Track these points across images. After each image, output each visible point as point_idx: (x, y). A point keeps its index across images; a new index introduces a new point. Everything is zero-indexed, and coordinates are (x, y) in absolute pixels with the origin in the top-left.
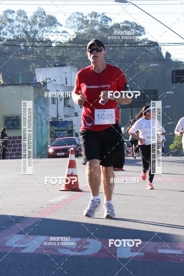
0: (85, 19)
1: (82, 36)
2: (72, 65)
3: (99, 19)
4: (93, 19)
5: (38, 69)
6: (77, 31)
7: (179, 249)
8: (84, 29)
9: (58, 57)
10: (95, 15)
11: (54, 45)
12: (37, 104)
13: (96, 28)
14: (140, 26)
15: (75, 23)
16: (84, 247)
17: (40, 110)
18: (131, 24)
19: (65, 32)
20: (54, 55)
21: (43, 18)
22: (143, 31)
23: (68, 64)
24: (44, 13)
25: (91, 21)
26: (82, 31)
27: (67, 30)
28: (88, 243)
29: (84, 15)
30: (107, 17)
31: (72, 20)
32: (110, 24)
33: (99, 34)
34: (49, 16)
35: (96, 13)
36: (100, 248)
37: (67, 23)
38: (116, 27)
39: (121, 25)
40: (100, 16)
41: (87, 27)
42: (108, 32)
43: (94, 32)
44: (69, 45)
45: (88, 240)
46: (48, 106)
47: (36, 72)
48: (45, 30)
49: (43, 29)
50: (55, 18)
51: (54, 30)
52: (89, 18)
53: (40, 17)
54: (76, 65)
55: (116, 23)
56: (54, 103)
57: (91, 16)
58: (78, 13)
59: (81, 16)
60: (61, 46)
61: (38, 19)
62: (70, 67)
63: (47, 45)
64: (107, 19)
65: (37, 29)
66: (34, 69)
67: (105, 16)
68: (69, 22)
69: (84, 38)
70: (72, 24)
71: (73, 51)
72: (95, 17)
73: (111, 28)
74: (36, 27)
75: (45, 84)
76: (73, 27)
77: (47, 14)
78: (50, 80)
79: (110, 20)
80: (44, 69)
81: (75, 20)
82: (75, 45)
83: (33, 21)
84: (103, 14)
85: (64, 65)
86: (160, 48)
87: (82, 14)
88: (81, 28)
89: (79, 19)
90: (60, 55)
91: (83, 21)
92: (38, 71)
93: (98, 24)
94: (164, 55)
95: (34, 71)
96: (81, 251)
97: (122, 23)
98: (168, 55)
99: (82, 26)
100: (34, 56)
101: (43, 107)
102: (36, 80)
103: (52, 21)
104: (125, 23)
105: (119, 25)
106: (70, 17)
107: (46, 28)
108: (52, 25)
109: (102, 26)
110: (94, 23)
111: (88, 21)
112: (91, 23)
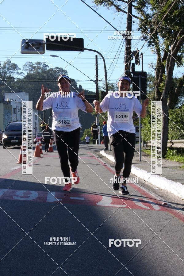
0: (33, 66)
1: (32, 75)
2: (25, 91)
3: (42, 66)
4: (38, 65)
5: (6, 94)
6: (29, 72)
7: (82, 197)
8: (33, 71)
9: (17, 87)
10: (39, 63)
11: (15, 80)
12: (5, 113)
13: (40, 71)
14: (65, 70)
15: (28, 68)
16: (28, 195)
17: (6, 117)
18: (59, 69)
19: (22, 73)
20: (15, 86)
21: (9, 65)
22: (66, 73)
23: (23, 91)
24: (11, 62)
25: (37, 67)
26: (32, 72)
27: (23, 72)
28: (31, 193)
29: (33, 63)
30: (46, 65)
31: (26, 66)
32: (48, 69)
33: (41, 74)
34: (13, 64)
35: (40, 63)
36: (37, 196)
37: (23, 68)
38: (51, 71)
39: (54, 69)
40: (42, 64)
41: (35, 70)
42: (46, 73)
43: (38, 73)
44: (24, 80)
45: (31, 192)
46: (12, 115)
47: (5, 95)
48: (10, 71)
49: (9, 71)
50: (17, 65)
51: (16, 72)
52: (36, 65)
53: (8, 64)
54: (28, 91)
55: (51, 68)
56: (15, 113)
57: (37, 64)
58: (29, 62)
59: (31, 64)
60: (19, 81)
61: (7, 65)
62: (24, 93)
63: (11, 80)
64: (46, 66)
65: (6, 71)
66: (4, 93)
67: (45, 64)
68: (24, 67)
69: (33, 76)
70: (26, 68)
71: (26, 84)
72: (39, 64)
73: (49, 71)
74: (6, 70)
75: (10, 102)
76: (27, 70)
77: (12, 63)
78: (13, 100)
79: (48, 66)
80: (9, 94)
81: (28, 66)
82: (28, 80)
83: (4, 67)
84: (44, 63)
85: (22, 92)
86: (76, 83)
87: (32, 63)
88: (31, 70)
89: (30, 66)
90: (19, 86)
91: (32, 67)
92: (6, 95)
93: (41, 69)
94: (78, 86)
95: (4, 94)
96: (26, 198)
97: (54, 68)
98: (80, 86)
99: (32, 70)
100: (4, 86)
101: (9, 115)
102: (5, 100)
103: (15, 67)
104: (56, 68)
105: (53, 69)
106: (25, 64)
107: (11, 71)
108: (15, 69)
109: (43, 70)
110: (39, 68)
111: (35, 67)
112: (37, 68)
